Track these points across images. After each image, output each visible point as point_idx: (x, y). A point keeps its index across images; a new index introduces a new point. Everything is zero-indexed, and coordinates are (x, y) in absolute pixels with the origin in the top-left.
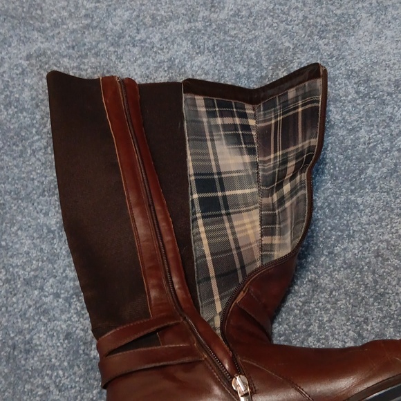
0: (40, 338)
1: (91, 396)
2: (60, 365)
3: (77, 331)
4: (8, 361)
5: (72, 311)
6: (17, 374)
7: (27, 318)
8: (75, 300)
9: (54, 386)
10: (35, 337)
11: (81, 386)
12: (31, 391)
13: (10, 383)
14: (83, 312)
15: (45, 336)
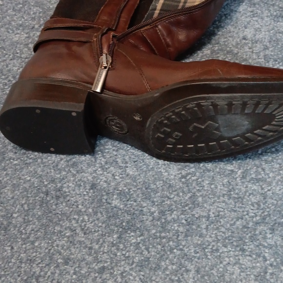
0: (69, 186)
1: (112, 240)
2: (85, 211)
3: (101, 183)
4: (41, 205)
5: (97, 165)
6: (49, 217)
7: (59, 169)
8: (100, 155)
9: (79, 229)
10: (65, 185)
11: (104, 230)
12: (61, 232)
13: (43, 225)
14: (106, 167)
15: (73, 186)
